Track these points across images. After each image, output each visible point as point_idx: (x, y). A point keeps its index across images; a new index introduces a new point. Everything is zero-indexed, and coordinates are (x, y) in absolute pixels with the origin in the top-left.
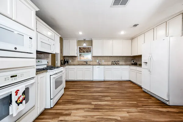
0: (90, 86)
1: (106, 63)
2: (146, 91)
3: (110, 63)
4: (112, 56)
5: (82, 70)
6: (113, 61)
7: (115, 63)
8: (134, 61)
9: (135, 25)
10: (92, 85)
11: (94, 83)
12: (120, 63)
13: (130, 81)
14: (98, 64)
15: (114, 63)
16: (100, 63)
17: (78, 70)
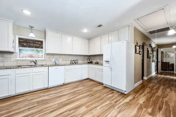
0: (46, 98)
1: (64, 63)
2: (107, 86)
3: (69, 62)
4: (70, 55)
5: (28, 74)
6: (73, 60)
7: (75, 62)
8: (89, 60)
9: (100, 26)
10: (49, 95)
11: (52, 91)
12: (79, 62)
13: (88, 79)
14: (55, 64)
15: (73, 62)
16: (57, 62)
17: (17, 76)
